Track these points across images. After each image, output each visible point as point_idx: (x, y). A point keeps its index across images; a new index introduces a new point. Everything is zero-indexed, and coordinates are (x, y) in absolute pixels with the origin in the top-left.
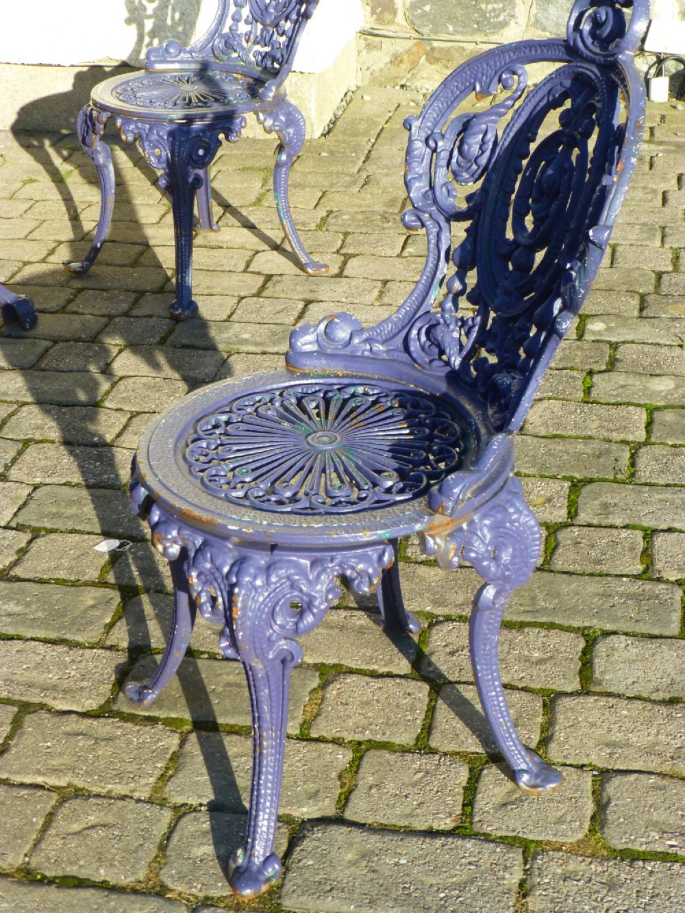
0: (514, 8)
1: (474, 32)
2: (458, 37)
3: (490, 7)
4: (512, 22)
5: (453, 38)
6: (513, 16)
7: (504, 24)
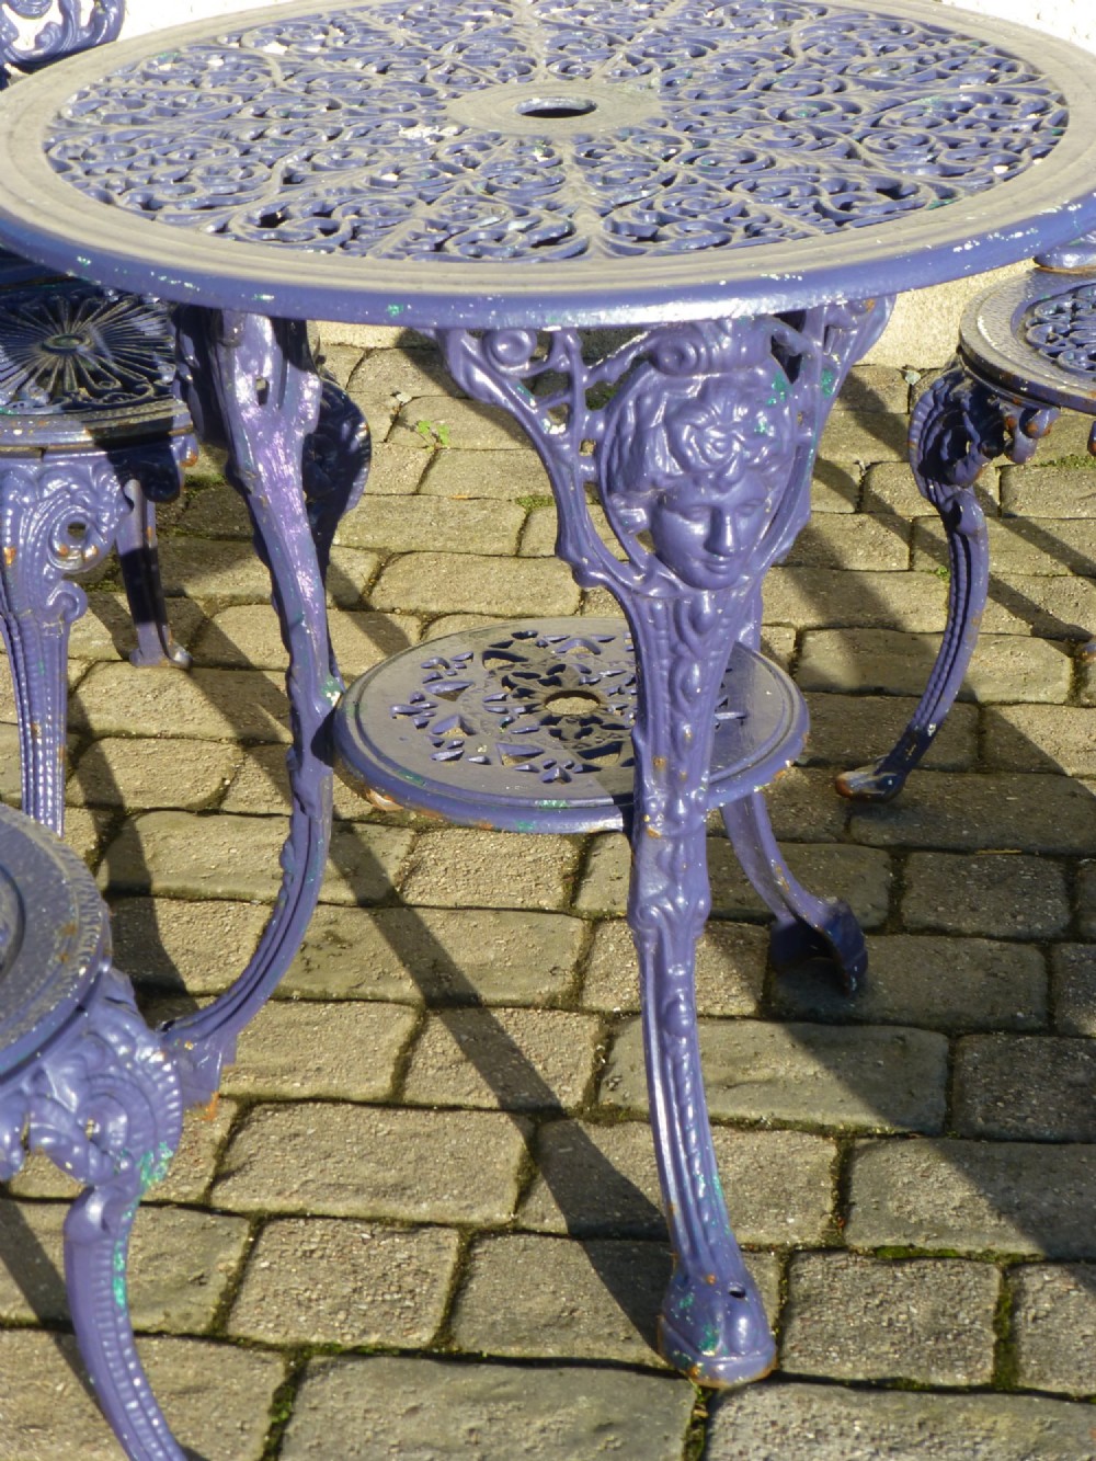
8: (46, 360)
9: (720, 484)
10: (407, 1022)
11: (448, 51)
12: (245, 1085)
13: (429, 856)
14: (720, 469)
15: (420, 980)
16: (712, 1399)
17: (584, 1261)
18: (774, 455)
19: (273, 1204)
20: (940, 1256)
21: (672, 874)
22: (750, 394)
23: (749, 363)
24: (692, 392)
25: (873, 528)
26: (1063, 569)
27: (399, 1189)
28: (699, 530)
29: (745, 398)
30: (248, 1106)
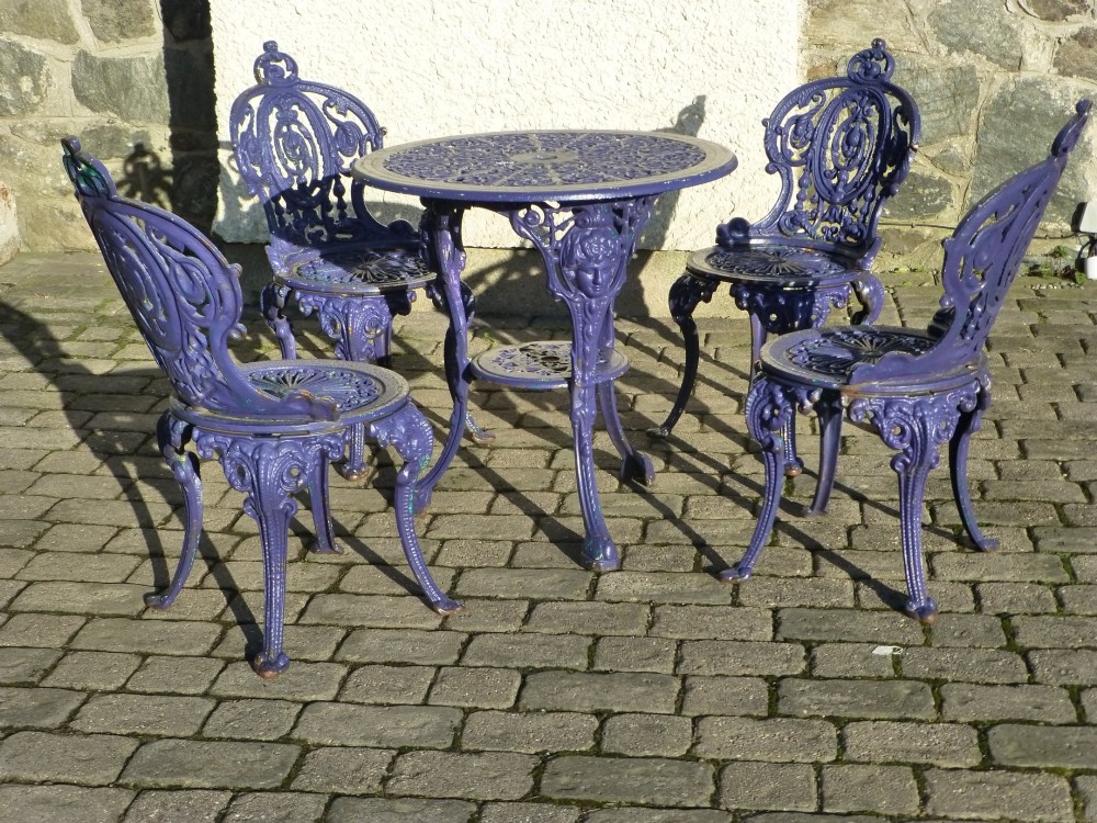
0: (950, 192)
1: (911, 215)
2: (895, 220)
3: (927, 191)
4: (948, 206)
5: (889, 221)
6: (950, 200)
7: (941, 208)
8: (359, 272)
9: (597, 262)
10: (491, 495)
11: (508, 146)
12: (435, 510)
13: (496, 456)
14: (597, 256)
15: (494, 485)
16: (599, 575)
17: (556, 547)
18: (613, 253)
19: (447, 536)
20: (678, 545)
21: (584, 400)
22: (605, 234)
23: (605, 225)
24: (588, 233)
25: (664, 366)
26: (737, 377)
27: (492, 532)
28: (590, 277)
29: (604, 235)
30: (435, 516)
